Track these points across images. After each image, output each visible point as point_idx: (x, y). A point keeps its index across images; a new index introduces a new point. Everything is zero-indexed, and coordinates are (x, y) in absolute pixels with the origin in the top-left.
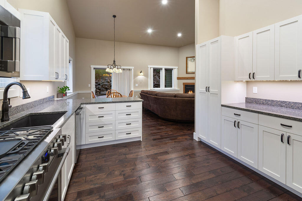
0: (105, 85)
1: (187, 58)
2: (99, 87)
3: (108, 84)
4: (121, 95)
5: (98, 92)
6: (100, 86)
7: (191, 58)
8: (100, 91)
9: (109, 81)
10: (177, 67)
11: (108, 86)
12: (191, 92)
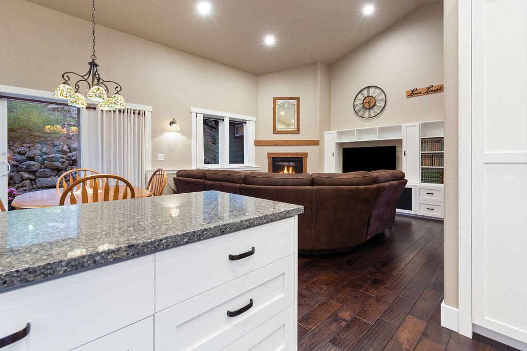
0: (52, 160)
1: (275, 99)
2: (29, 166)
3: (63, 158)
4: (128, 184)
5: (28, 179)
6: (32, 163)
7: (283, 101)
8: (32, 177)
9: (65, 148)
10: (254, 119)
11: (63, 163)
12: (288, 171)
